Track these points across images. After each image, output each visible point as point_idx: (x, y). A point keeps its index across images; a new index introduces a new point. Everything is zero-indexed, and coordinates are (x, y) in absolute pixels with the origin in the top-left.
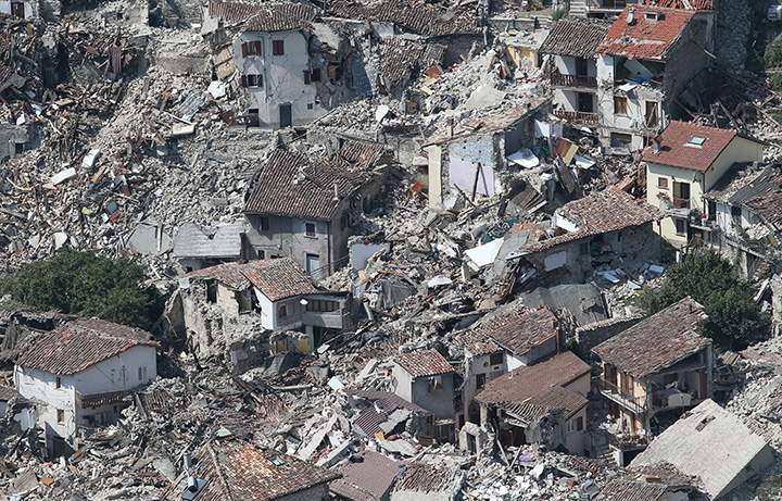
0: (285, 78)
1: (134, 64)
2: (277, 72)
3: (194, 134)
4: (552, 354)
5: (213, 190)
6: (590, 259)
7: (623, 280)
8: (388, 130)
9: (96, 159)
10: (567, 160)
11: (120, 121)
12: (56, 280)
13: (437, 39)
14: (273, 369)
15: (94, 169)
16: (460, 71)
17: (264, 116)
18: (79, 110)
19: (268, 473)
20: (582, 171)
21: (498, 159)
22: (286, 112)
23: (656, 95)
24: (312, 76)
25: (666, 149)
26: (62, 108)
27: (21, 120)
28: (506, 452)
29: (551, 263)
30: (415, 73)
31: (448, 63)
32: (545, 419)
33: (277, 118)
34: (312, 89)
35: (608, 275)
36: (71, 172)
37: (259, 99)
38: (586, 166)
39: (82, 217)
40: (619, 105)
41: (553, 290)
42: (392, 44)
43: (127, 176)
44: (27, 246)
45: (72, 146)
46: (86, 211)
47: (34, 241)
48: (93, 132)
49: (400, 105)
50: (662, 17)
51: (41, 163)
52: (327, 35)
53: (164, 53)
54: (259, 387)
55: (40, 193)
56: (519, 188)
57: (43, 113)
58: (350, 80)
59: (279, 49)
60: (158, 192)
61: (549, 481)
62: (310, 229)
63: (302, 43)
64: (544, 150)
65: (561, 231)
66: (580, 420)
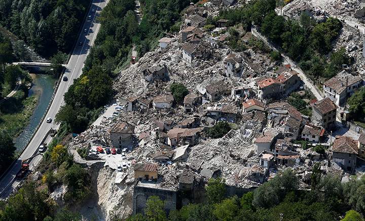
0: (229, 70)
1: (220, 59)
2: (228, 68)
3: (214, 72)
6: (221, 115)
9: (202, 72)
13: (256, 72)
16: (254, 79)
17: (227, 75)
18: (208, 64)
19: (122, 128)
21: (234, 95)
22: (229, 75)
23: (262, 93)
24: (233, 71)
25: (246, 103)
26: (205, 62)
27: (197, 62)
29: (213, 114)
30: (248, 76)
31: (254, 76)
35: (222, 119)
36: (198, 72)
39: (194, 80)
40: (259, 94)
41: (208, 118)
43: (203, 76)
45: (202, 68)
48: (207, 68)
52: (237, 66)
55: (193, 74)
57: (202, 62)
58: (240, 74)
60: (205, 80)
61: (156, 147)
63: (232, 66)
66: (175, 140)
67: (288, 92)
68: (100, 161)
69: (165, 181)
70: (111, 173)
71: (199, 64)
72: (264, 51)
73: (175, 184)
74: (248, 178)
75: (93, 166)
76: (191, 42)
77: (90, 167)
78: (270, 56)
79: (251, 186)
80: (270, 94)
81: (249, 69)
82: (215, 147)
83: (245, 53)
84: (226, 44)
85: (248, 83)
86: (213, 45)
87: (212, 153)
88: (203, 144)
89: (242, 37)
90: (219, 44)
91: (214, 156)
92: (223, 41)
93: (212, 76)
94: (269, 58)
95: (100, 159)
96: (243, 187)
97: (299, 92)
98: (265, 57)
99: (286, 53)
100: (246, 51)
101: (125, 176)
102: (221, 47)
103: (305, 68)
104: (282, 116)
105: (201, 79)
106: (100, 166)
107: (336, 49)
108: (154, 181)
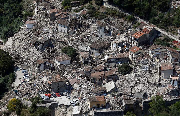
0: (102, 32)
1: (88, 27)
2: (101, 31)
3: (90, 36)
4: (102, 71)
5: (90, 43)
6: (117, 60)
7: (121, 63)
8: (111, 40)
9: (79, 37)
10: (125, 48)
11: (84, 33)
12: (66, 50)
13: (121, 31)
14: (77, 66)
15: (79, 38)
16: (122, 35)
17: (99, 36)
18: (81, 31)
19: (59, 78)
20: (126, 50)
21: (117, 46)
22: (101, 35)
23: (137, 42)
24: (105, 32)
25: (132, 49)
26: (79, 30)
27: (73, 31)
28: (88, 82)
29: (112, 60)
30: (117, 34)
31: (121, 33)
32: (92, 79)
33: (100, 36)
34: (104, 34)
35: (119, 63)
36: (76, 38)
37: (99, 34)
38: (127, 49)
39: (75, 43)
40: (134, 43)
41: (110, 63)
42: (116, 30)
43: (82, 39)
44: (68, 45)
45: (78, 35)
46: (76, 43)
47: (69, 45)
48: (81, 34)
49: (114, 37)
50: (141, 33)
51: (74, 36)
52: (107, 28)
53: (92, 26)
54: (74, 68)
55: (72, 39)
56: (118, 50)
57: (76, 31)
58: (109, 33)
59: (101, 28)
60: (84, 42)
61: (90, 86)
62: (96, 50)
63: (104, 28)
64: (123, 46)
65: (115, 56)
66: (99, 80)
67: (152, 39)
68: (53, 103)
69: (112, 106)
70: (66, 109)
71: (74, 32)
72: (120, 16)
73: (119, 106)
74: (168, 94)
75: (50, 107)
76: (62, 19)
77: (48, 108)
78: (126, 19)
79: (173, 99)
80: (142, 42)
81: (115, 29)
82: (133, 79)
83: (107, 20)
84: (88, 16)
85: (119, 38)
86: (79, 18)
87: (132, 83)
88: (122, 78)
89: (98, 10)
90: (84, 16)
91: (135, 85)
92: (86, 14)
93: (88, 38)
94: (126, 20)
95: (53, 101)
96: (167, 101)
97: (159, 38)
98: (122, 20)
99: (137, 15)
100: (106, 18)
101: (80, 108)
102: (86, 18)
103: (156, 23)
104: (164, 53)
105: (81, 42)
106: (55, 105)
107: (173, 7)
108: (104, 107)
